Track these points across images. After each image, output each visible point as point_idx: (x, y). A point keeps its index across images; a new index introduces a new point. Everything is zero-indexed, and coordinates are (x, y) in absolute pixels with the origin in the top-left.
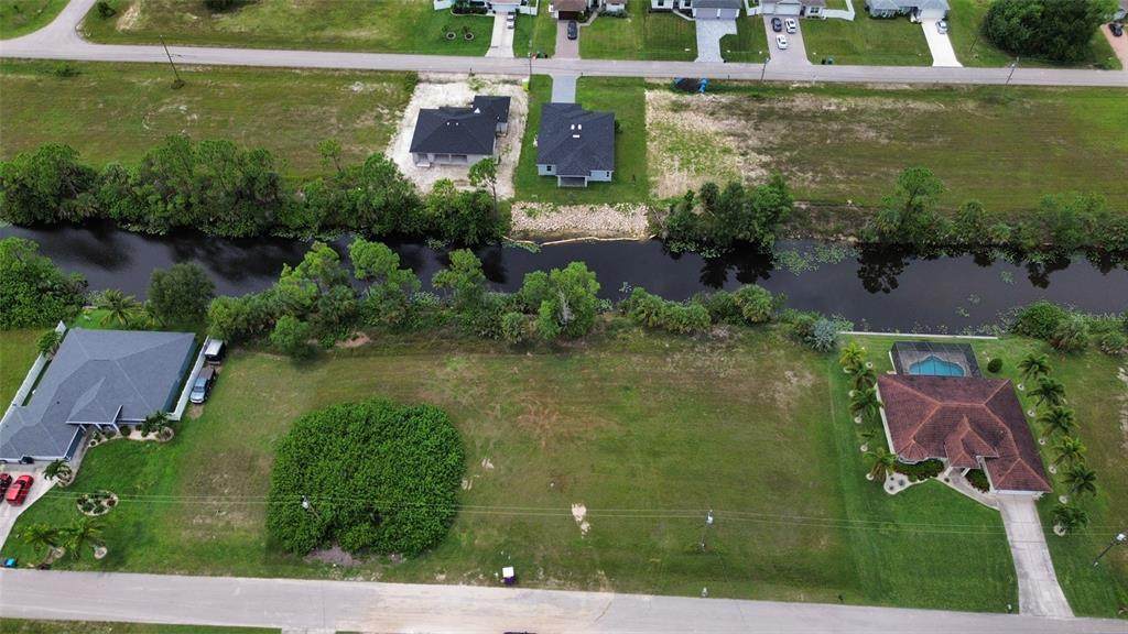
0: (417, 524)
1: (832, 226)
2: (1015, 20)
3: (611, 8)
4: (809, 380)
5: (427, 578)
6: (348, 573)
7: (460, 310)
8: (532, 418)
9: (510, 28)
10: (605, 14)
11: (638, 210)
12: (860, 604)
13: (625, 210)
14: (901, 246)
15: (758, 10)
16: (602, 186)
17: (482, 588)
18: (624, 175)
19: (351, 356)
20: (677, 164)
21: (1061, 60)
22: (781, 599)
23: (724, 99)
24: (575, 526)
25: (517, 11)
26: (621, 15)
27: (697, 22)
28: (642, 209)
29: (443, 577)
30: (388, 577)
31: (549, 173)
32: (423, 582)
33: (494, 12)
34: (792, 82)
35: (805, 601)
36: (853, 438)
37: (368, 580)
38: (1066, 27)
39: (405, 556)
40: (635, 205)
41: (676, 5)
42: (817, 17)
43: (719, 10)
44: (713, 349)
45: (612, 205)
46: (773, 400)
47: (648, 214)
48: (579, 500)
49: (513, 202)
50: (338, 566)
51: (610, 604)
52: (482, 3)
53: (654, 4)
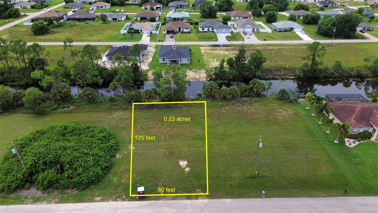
3: (185, 30)
5: (89, 200)
6: (36, 200)
8: (156, 130)
9: (148, 36)
10: (183, 32)
12: (357, 196)
13: (196, 72)
16: (186, 65)
18: (195, 62)
20: (215, 60)
22: (310, 196)
23: (230, 48)
25: (151, 32)
26: (189, 32)
27: (217, 34)
28: (203, 71)
29: (100, 198)
30: (63, 201)
31: (164, 62)
33: (143, 33)
36: (321, 129)
37: (50, 203)
39: (76, 190)
40: (200, 70)
41: (208, 30)
42: (259, 32)
43: (224, 29)
44: (243, 105)
45: (190, 70)
46: (276, 118)
47: (206, 72)
48: (183, 159)
49: (149, 71)
50: (31, 197)
51: (206, 205)
52: (138, 30)
53: (201, 30)
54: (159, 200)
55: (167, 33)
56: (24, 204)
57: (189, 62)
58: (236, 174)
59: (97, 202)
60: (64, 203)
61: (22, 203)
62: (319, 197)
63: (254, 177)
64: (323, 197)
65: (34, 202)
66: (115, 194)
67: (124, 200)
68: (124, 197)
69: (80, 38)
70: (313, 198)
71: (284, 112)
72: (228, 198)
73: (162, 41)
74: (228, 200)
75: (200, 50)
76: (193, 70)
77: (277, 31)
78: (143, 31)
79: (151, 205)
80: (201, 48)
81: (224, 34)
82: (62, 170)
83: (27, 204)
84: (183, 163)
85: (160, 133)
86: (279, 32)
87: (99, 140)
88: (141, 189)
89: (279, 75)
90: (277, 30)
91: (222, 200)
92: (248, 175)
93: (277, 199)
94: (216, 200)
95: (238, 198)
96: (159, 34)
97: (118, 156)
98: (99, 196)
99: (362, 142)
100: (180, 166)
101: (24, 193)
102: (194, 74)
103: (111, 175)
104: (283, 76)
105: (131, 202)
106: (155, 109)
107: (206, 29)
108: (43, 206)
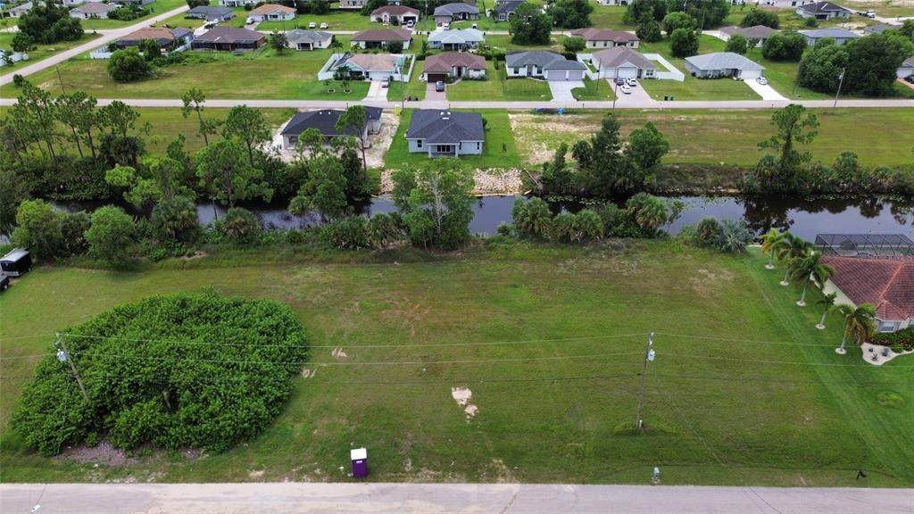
1: (710, 180)
2: (828, 62)
3: (473, 74)
4: (728, 276)
5: (235, 475)
6: (113, 474)
8: (398, 312)
9: (384, 87)
10: (467, 79)
11: (510, 173)
13: (498, 173)
15: (602, 75)
16: (473, 157)
17: (317, 484)
19: (182, 267)
20: (545, 147)
21: (876, 94)
22: (772, 483)
24: (459, 410)
25: (392, 78)
26: (482, 79)
27: (550, 82)
28: (517, 172)
29: (260, 473)
31: (420, 150)
32: (227, 480)
33: (371, 79)
34: (642, 109)
35: (809, 486)
36: (803, 319)
37: (144, 481)
39: (208, 451)
40: (507, 169)
41: (530, 73)
42: (653, 78)
43: (568, 72)
44: (610, 256)
45: (483, 169)
46: (692, 291)
47: (521, 176)
48: (460, 384)
49: (383, 170)
50: (101, 466)
51: (515, 497)
52: (361, 73)
53: (510, 72)
54: (402, 482)
55: (429, 81)
56: (84, 481)
57: (480, 151)
58: (590, 424)
59: (253, 481)
60: (177, 482)
61: (78, 478)
62: (794, 486)
63: (635, 433)
64: (803, 486)
65: (107, 478)
66: (297, 464)
67: (317, 479)
68: (318, 471)
69: (223, 91)
70: (780, 489)
71: (712, 276)
72: (569, 483)
73: (417, 100)
74: (570, 488)
75: (507, 121)
76: (490, 169)
77: (699, 78)
78: (371, 76)
79: (383, 492)
80: (510, 116)
81: (567, 82)
82: (173, 403)
83: (90, 481)
84: (461, 395)
85: (406, 322)
86: (703, 79)
87: (262, 333)
88: (359, 454)
89: (699, 186)
90: (698, 74)
91: (555, 487)
92: (618, 428)
93: (691, 487)
94: (538, 486)
95: (593, 482)
96: (410, 81)
97: (306, 373)
98: (258, 469)
99: (906, 352)
100: (454, 401)
101: (83, 455)
102: (493, 179)
103: (289, 419)
104: (712, 188)
105: (335, 484)
106: (396, 263)
107: (523, 72)
108: (127, 488)
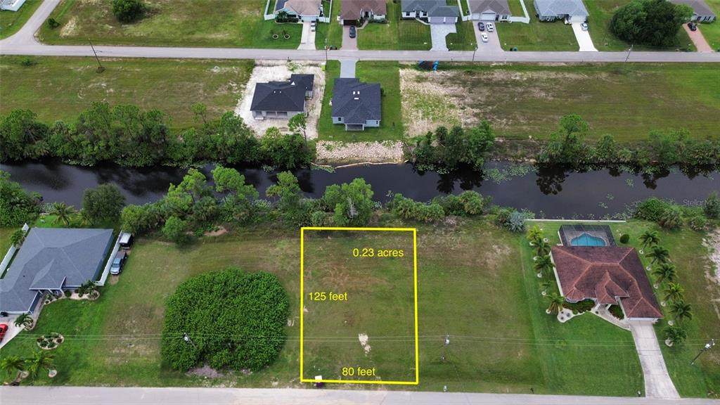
0: (259, 350)
1: (519, 152)
2: (630, 22)
3: (376, 17)
4: (508, 250)
5: (266, 384)
6: (215, 382)
7: (284, 210)
8: (332, 279)
9: (313, 31)
10: (372, 22)
11: (397, 144)
12: (544, 394)
13: (389, 145)
14: (563, 164)
15: (470, 17)
16: (373, 130)
17: (302, 390)
18: (388, 123)
19: (215, 242)
20: (420, 115)
21: (659, 46)
22: (494, 392)
23: (450, 74)
24: (361, 348)
25: (317, 20)
26: (383, 22)
27: (431, 25)
28: (399, 144)
29: (276, 383)
30: (241, 384)
31: (340, 122)
32: (263, 387)
33: (303, 21)
34: (492, 62)
35: (510, 393)
36: (537, 287)
37: (228, 387)
38: (662, 26)
39: (252, 370)
40: (395, 141)
41: (418, 15)
42: (506, 22)
43: (445, 18)
45: (380, 142)
47: (403, 147)
48: (362, 332)
49: (317, 141)
52: (295, 16)
54: (337, 389)
55: (345, 25)
56: (202, 386)
57: (378, 125)
60: (242, 387)
61: (199, 385)
66: (292, 378)
71: (499, 251)
73: (336, 49)
75: (397, 79)
76: (384, 140)
77: (540, 21)
78: (302, 18)
80: (402, 72)
81: (444, 27)
82: (233, 348)
83: (205, 386)
84: (363, 339)
85: (336, 286)
89: (513, 157)
90: (540, 18)
96: (331, 22)
97: (289, 323)
98: (276, 381)
99: (579, 314)
100: (360, 343)
101: (199, 372)
102: (385, 149)
107: (413, 15)
